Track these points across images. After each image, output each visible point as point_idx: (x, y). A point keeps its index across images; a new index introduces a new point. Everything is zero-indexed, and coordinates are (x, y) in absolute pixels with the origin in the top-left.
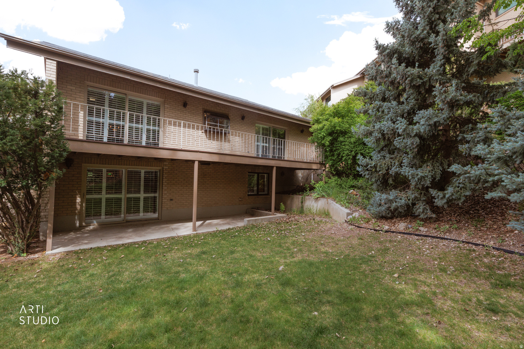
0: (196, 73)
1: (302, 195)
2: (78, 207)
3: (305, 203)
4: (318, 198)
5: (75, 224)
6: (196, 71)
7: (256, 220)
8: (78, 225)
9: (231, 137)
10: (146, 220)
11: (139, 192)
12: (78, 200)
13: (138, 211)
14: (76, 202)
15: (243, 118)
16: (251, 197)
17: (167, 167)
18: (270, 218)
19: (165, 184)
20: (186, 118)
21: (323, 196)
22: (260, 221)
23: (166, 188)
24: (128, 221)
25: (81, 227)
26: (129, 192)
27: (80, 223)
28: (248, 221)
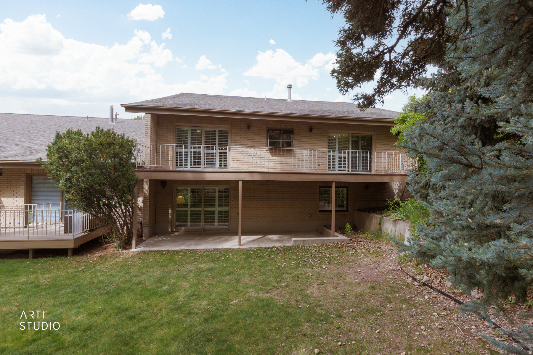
0: (289, 89)
1: (380, 214)
2: (170, 217)
3: (383, 225)
4: (396, 220)
5: (168, 230)
6: (290, 87)
7: (304, 240)
8: (170, 230)
9: (298, 152)
10: (219, 230)
11: (214, 206)
12: (170, 211)
13: (213, 221)
14: (169, 213)
15: (311, 130)
16: (323, 213)
17: (234, 185)
18: (324, 240)
19: (233, 199)
20: (251, 139)
21: (402, 219)
22: (310, 242)
23: (234, 203)
24: (204, 230)
25: (172, 232)
26: (206, 206)
27: (171, 229)
28: (295, 241)
